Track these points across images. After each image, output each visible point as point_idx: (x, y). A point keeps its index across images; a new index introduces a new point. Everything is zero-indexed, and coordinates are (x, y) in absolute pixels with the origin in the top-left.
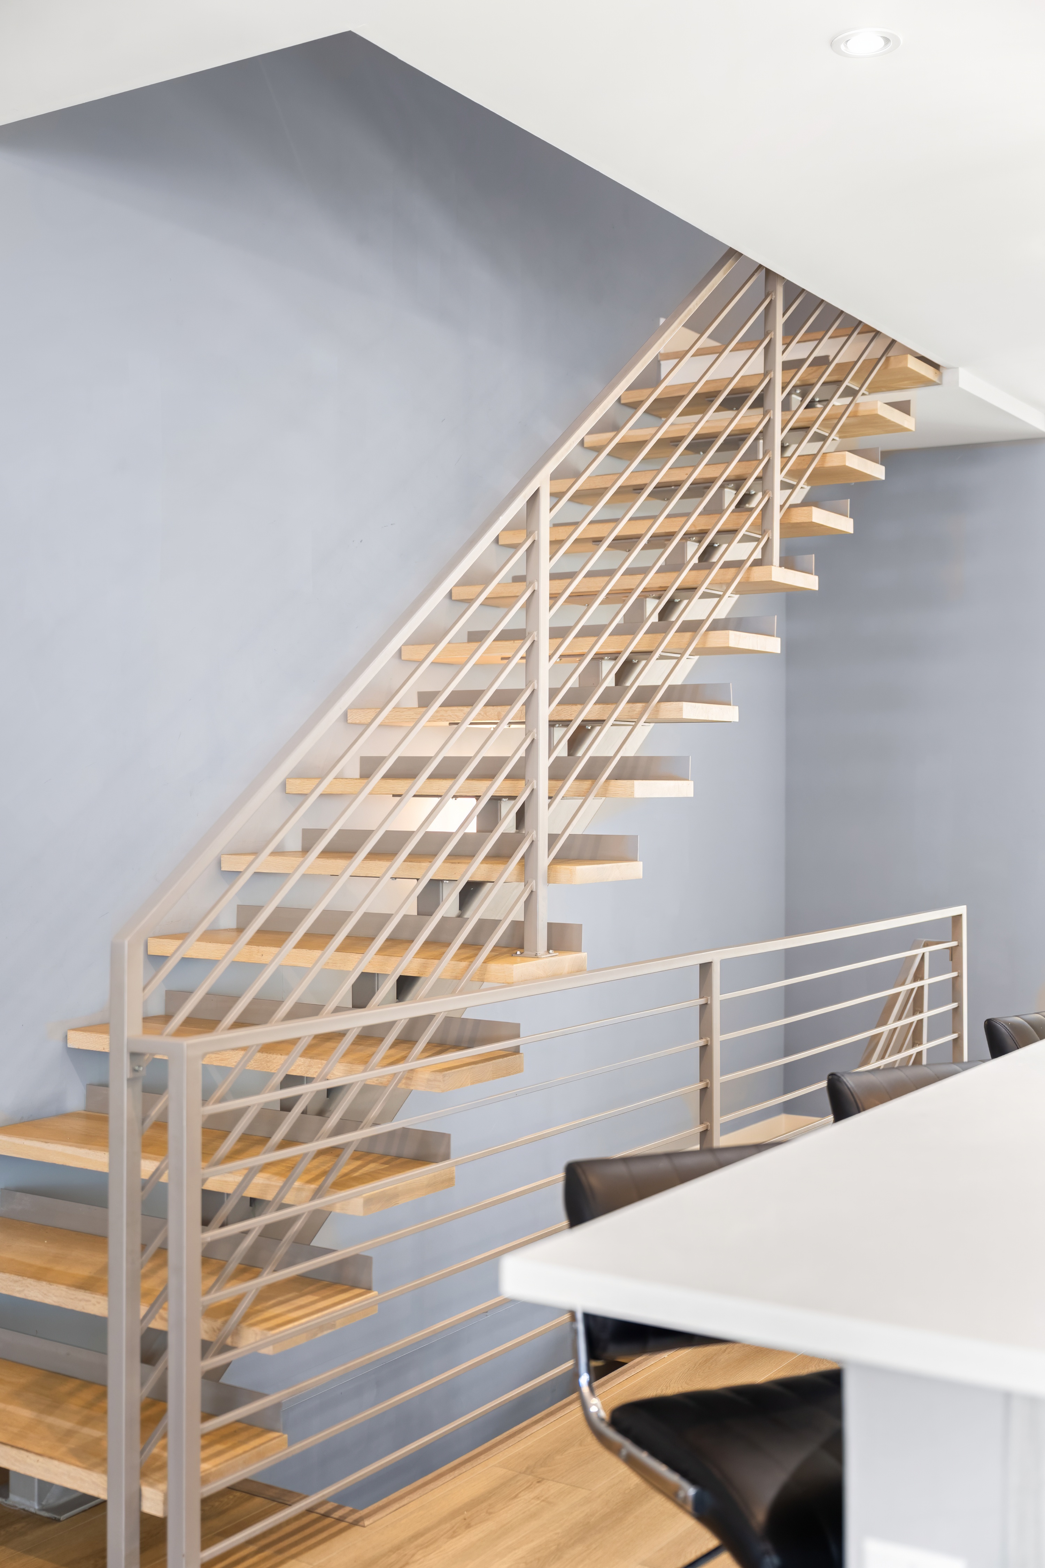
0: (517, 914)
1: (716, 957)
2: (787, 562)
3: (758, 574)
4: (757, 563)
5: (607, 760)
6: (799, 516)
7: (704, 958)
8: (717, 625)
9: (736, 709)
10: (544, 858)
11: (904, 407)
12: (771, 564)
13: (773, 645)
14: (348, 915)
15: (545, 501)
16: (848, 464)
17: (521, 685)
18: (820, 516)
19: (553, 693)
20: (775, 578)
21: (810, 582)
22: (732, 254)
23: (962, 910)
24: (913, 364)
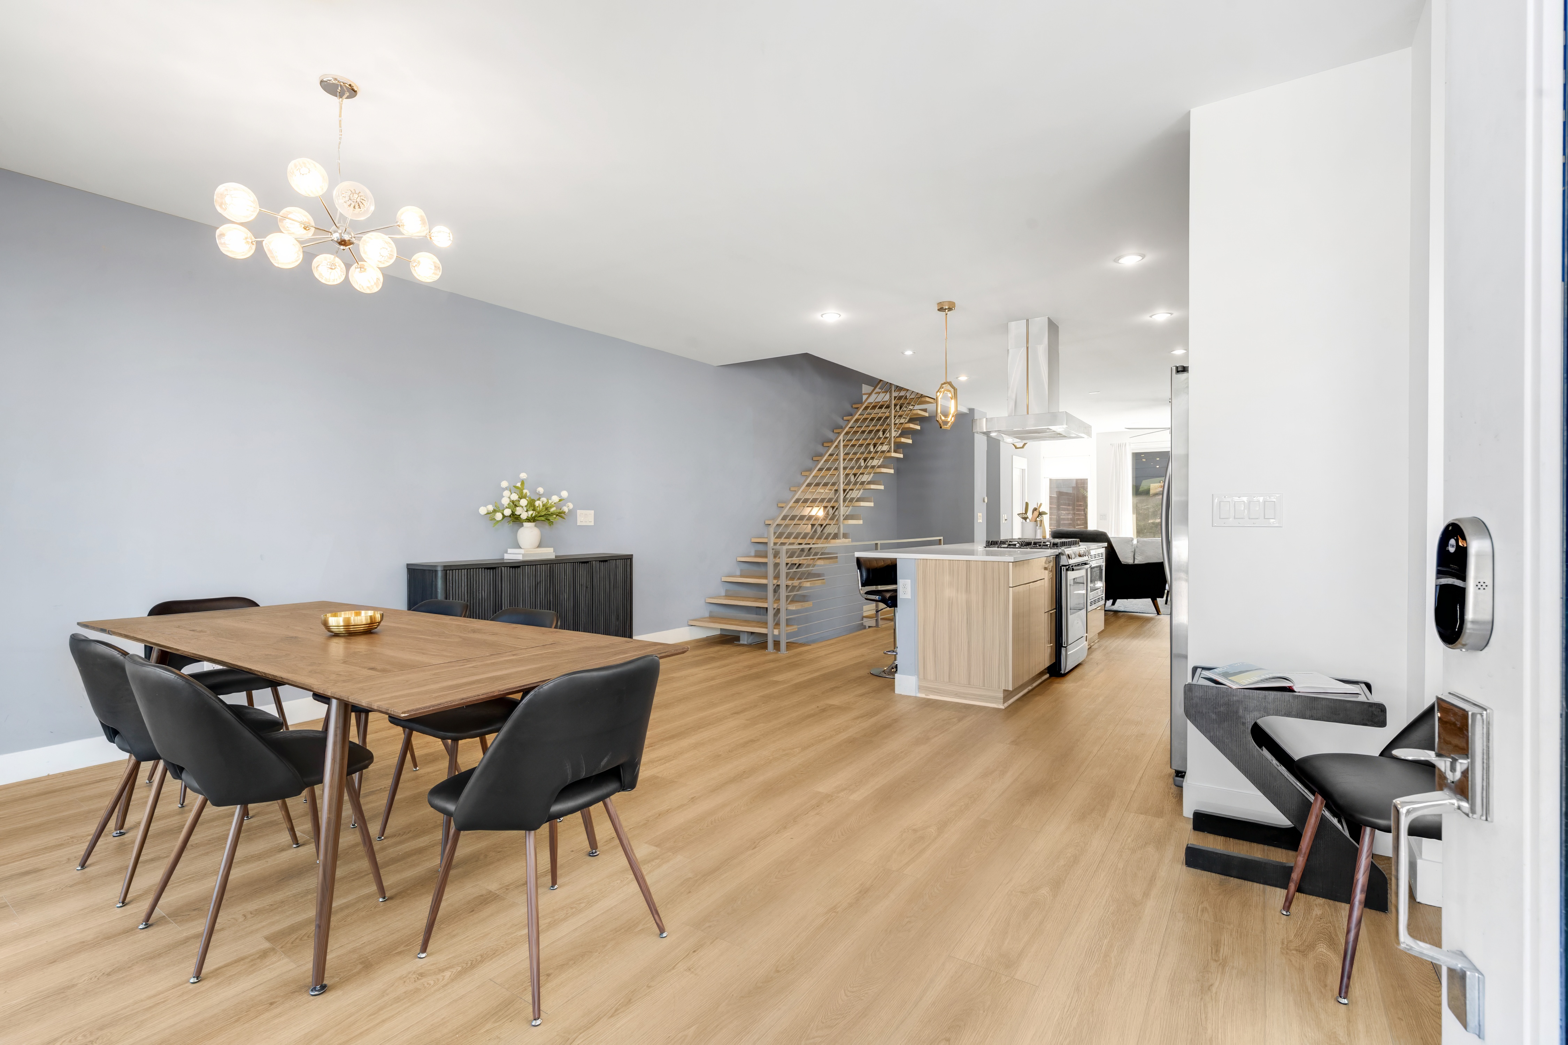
0: (836, 531)
1: (879, 542)
2: (895, 451)
3: (888, 455)
4: (889, 451)
5: (854, 498)
6: (898, 440)
7: (877, 542)
8: (879, 467)
9: (883, 486)
10: (842, 518)
11: (925, 410)
12: (891, 452)
13: (892, 471)
14: (801, 533)
15: (842, 441)
16: (911, 426)
17: (837, 481)
18: (903, 440)
19: (844, 483)
20: (892, 455)
21: (901, 456)
22: (881, 380)
23: (942, 538)
24: (928, 399)
